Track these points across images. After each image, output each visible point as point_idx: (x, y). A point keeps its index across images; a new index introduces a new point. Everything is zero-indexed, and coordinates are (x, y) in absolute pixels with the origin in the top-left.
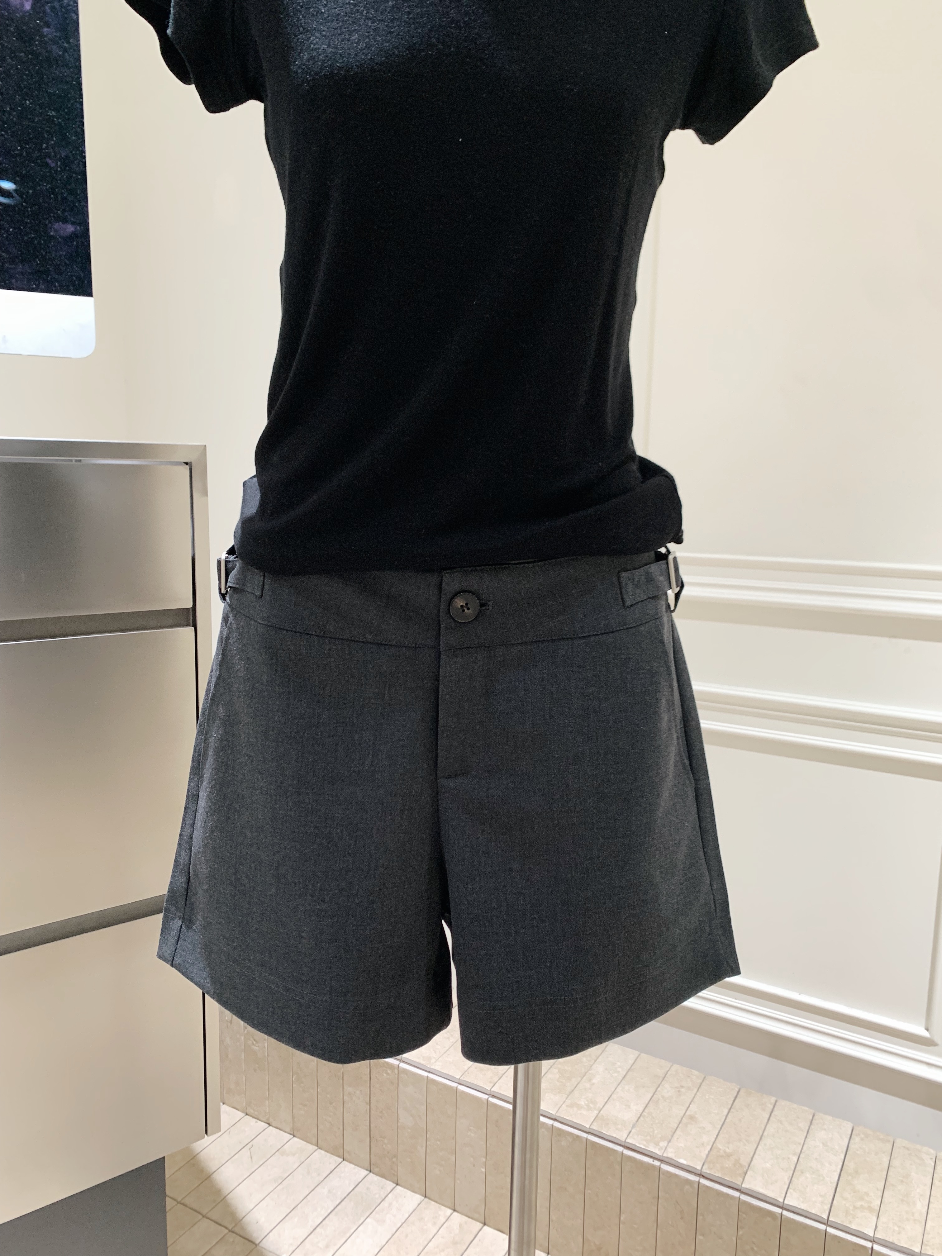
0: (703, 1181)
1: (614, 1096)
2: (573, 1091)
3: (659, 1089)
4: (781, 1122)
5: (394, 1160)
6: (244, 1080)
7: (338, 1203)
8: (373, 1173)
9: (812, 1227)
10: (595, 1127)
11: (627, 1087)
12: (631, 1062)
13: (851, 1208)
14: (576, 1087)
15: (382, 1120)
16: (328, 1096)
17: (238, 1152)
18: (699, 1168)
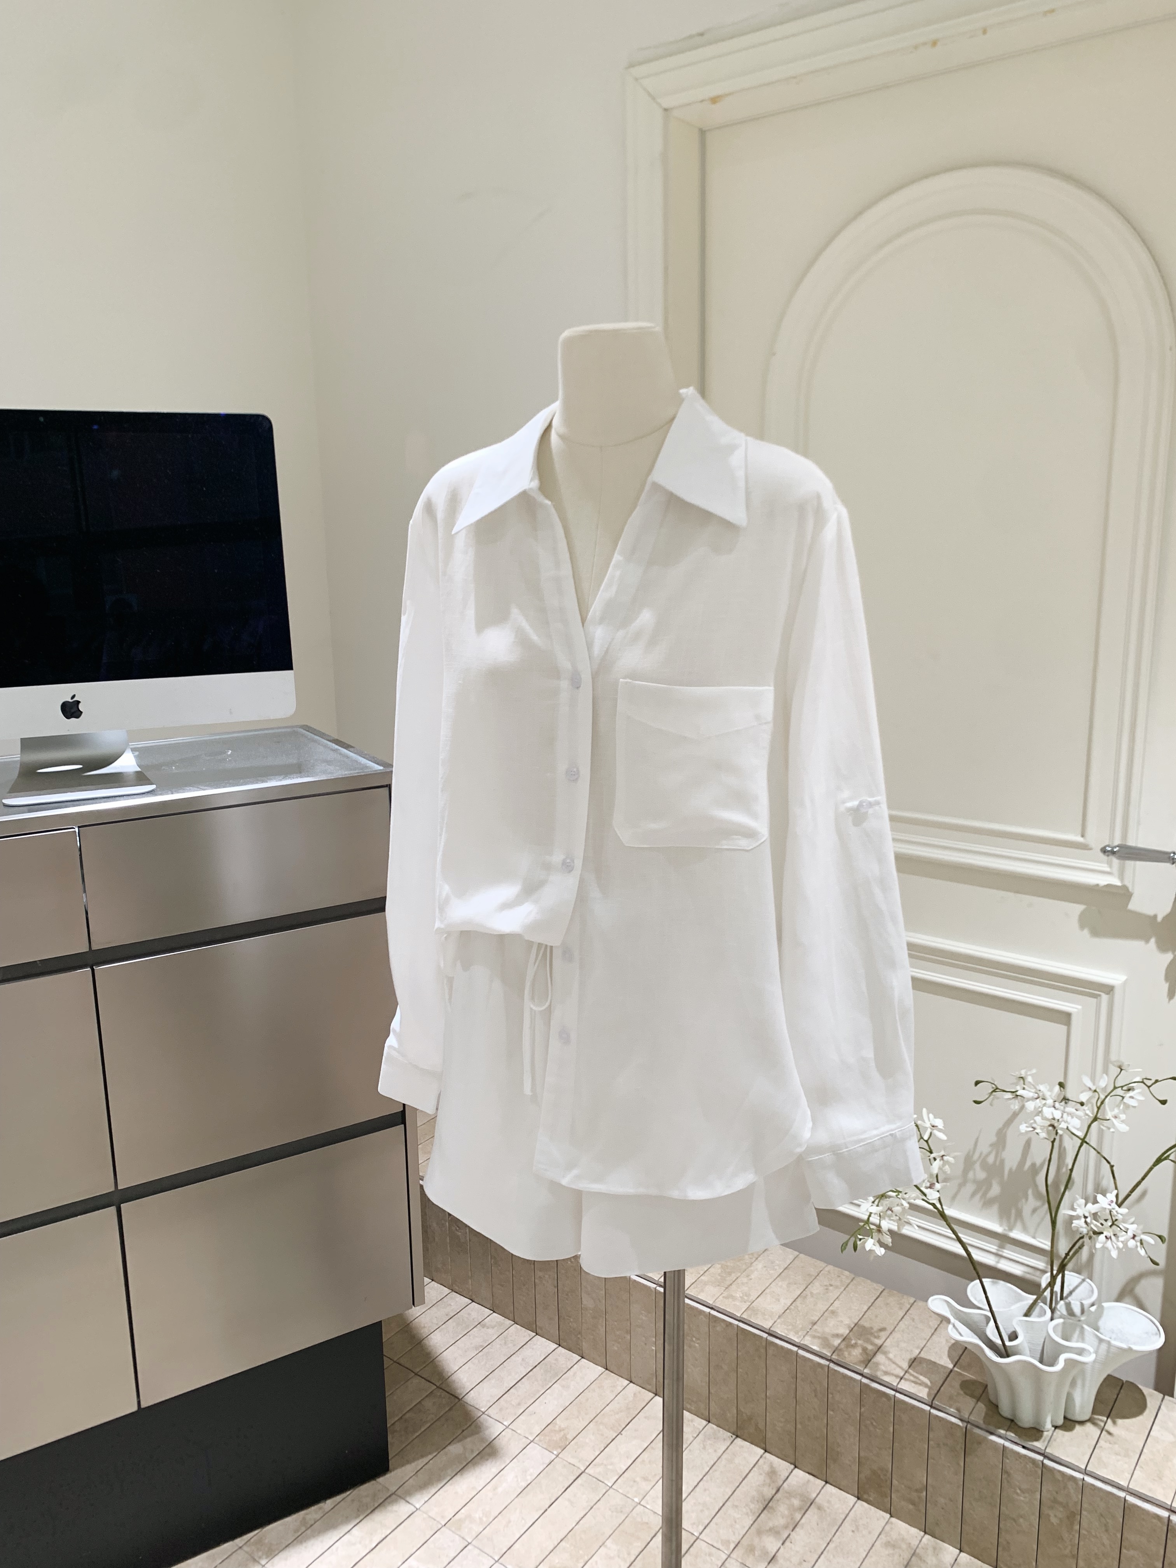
0: (832, 1365)
1: (767, 1291)
2: (731, 1285)
3: (809, 1286)
4: (913, 1320)
5: (579, 1336)
6: (449, 1260)
7: (529, 1370)
8: (562, 1347)
9: (918, 1407)
10: (744, 1316)
11: (780, 1284)
12: (788, 1262)
13: (955, 1394)
14: (734, 1281)
15: (567, 1301)
16: (522, 1278)
17: (444, 1323)
18: (829, 1354)
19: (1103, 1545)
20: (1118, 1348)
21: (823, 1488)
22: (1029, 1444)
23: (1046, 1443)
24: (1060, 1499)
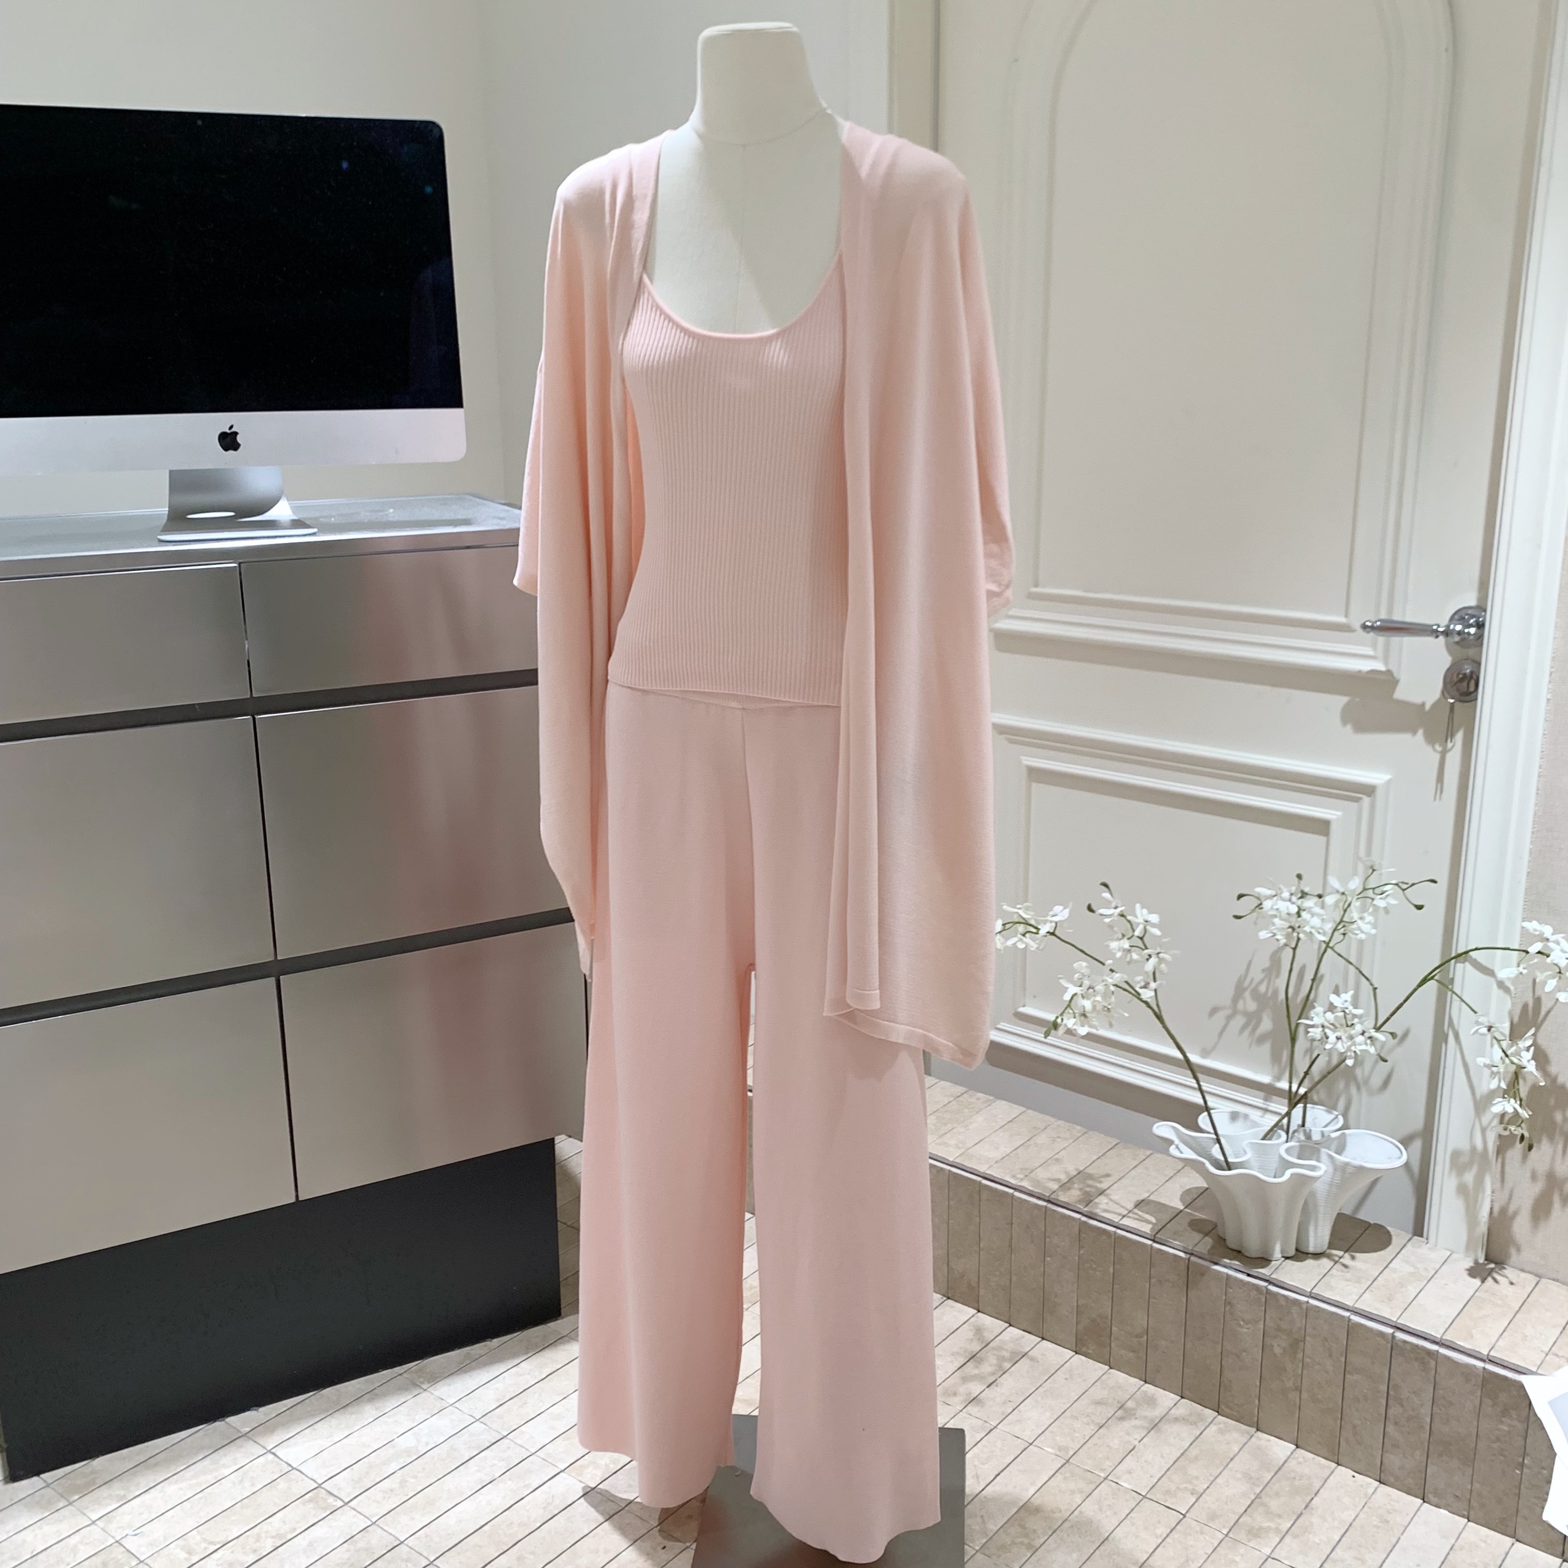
1: (986, 1140)
3: (1034, 1138)
11: (1002, 1134)
13: (1182, 1230)
18: (1047, 1195)
19: (1327, 1373)
20: (1354, 1167)
21: (1038, 1343)
22: (1254, 1271)
23: (1273, 1269)
24: (1284, 1326)
